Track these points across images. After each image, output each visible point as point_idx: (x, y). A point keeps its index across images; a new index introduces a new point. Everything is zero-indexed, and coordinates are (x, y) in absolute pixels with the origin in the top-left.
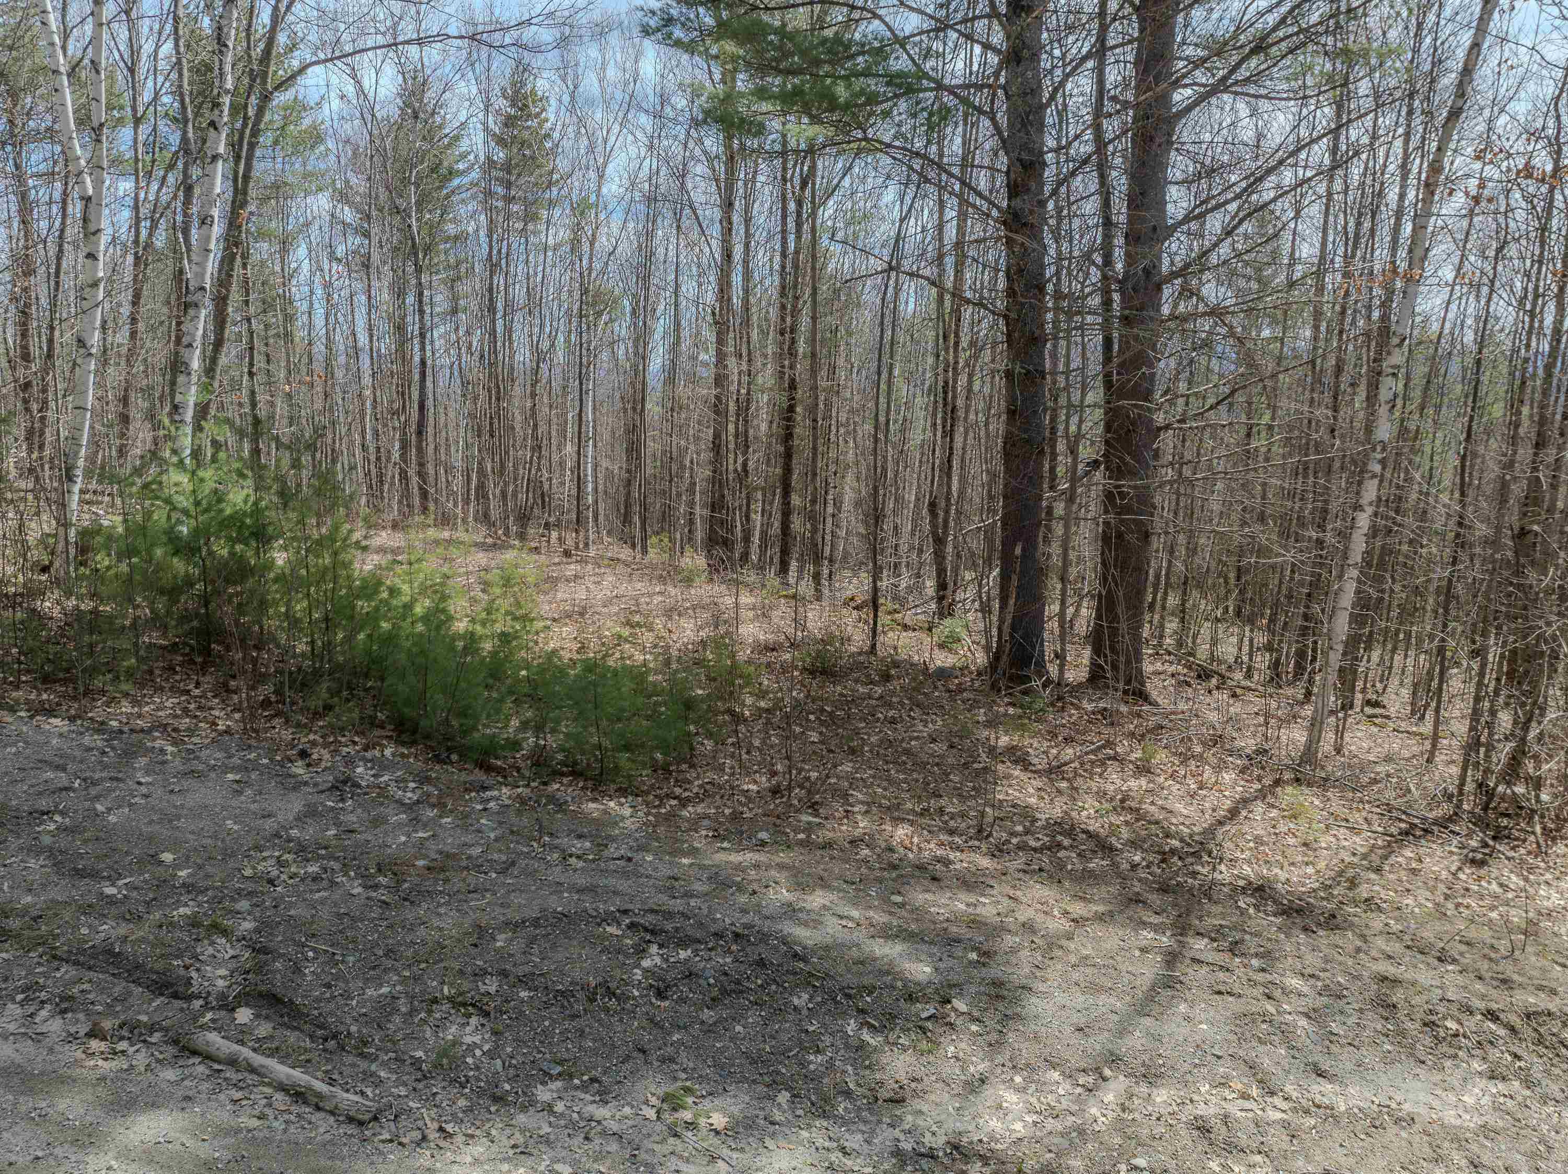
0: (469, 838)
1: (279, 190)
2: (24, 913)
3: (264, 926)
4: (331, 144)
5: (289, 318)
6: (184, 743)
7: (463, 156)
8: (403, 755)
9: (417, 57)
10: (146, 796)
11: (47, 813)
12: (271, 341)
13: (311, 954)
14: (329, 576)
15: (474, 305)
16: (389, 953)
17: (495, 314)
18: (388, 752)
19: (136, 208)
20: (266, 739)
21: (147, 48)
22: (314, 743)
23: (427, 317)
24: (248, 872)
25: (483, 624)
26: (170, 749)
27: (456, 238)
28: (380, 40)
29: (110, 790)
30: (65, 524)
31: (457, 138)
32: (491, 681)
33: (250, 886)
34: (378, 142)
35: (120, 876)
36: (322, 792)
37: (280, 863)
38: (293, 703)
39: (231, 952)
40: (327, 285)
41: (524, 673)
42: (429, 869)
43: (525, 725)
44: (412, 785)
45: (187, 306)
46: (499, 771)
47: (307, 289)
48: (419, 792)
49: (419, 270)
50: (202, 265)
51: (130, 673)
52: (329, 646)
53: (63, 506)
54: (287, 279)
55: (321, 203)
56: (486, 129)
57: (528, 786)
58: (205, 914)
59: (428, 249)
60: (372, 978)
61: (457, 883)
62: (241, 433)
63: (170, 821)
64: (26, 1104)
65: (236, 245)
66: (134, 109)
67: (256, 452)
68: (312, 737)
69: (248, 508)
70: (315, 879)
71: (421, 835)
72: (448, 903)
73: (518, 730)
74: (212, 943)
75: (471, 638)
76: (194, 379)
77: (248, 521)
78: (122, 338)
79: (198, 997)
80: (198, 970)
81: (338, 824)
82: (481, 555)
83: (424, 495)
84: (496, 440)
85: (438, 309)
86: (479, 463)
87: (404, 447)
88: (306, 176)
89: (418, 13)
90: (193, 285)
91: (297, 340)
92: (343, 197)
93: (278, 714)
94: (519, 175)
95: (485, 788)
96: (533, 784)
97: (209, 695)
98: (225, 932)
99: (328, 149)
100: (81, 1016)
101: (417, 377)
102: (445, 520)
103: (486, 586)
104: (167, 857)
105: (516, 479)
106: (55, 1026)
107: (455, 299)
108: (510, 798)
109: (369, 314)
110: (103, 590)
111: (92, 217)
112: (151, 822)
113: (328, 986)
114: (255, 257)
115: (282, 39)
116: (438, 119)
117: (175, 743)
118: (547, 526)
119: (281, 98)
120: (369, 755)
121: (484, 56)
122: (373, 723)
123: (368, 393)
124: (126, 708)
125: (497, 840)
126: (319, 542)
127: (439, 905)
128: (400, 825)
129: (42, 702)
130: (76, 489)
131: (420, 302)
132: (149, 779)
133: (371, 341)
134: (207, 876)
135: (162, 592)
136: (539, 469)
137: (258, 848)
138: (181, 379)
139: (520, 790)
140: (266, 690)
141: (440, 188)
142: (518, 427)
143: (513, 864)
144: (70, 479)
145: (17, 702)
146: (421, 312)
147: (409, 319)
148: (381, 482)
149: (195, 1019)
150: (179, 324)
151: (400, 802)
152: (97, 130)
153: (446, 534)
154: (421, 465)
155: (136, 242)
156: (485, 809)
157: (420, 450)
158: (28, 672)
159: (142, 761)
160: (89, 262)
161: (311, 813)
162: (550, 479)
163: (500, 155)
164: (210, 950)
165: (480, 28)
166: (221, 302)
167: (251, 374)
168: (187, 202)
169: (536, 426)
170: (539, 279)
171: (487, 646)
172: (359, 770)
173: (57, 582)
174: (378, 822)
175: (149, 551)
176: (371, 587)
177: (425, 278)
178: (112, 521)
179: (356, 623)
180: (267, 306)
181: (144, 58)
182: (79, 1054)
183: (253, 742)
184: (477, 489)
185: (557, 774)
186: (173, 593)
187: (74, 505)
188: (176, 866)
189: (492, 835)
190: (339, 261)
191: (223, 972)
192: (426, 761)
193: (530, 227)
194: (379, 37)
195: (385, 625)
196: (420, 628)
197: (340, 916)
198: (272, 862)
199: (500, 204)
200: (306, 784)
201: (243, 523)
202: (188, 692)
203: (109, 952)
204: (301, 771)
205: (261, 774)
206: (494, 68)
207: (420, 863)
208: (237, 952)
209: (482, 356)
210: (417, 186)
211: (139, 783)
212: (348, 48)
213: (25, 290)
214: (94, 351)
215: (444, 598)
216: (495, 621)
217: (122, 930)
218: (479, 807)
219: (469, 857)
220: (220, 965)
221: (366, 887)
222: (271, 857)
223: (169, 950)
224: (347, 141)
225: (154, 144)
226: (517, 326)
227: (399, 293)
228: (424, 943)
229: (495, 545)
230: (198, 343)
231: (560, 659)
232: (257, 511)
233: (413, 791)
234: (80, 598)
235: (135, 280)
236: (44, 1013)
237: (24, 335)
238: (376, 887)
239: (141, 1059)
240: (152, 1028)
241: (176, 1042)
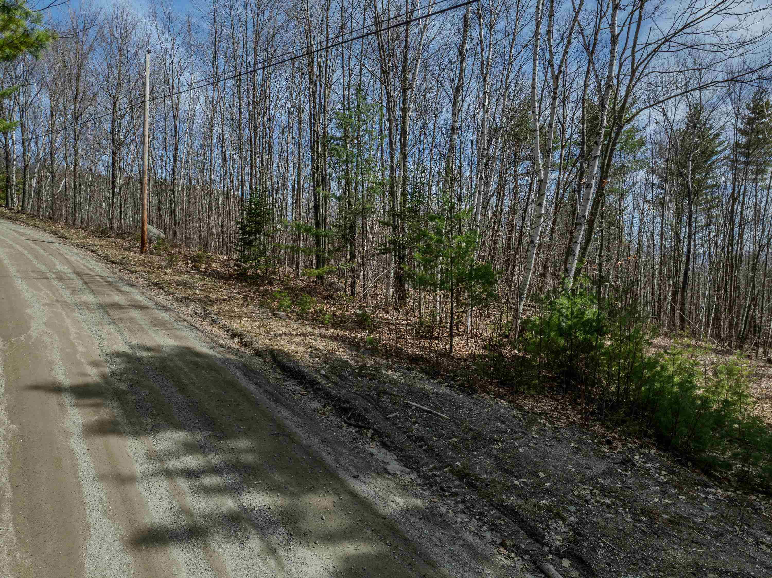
0: (695, 511)
1: (622, 170)
2: (483, 482)
3: (580, 522)
4: (649, 146)
5: (621, 230)
6: (554, 423)
7: (721, 143)
8: (660, 455)
9: (698, 96)
10: (534, 444)
11: (496, 441)
12: (611, 241)
13: (602, 544)
14: (631, 355)
15: (721, 221)
16: (643, 559)
17: (733, 225)
18: (652, 452)
19: (558, 184)
20: (591, 430)
21: (570, 115)
22: (614, 438)
23: (693, 228)
24: (576, 493)
25: (713, 393)
26: (548, 425)
27: (713, 186)
28: (678, 91)
29: (521, 437)
30: (516, 317)
31: (718, 135)
32: (715, 426)
33: (577, 500)
34: (673, 142)
35: (521, 477)
36: (616, 464)
37: (592, 493)
38: (606, 416)
39: (564, 530)
40: (642, 213)
41: (736, 426)
42: (670, 521)
43: (735, 456)
44: (664, 473)
45: (577, 224)
46: (716, 478)
47: (630, 216)
48: (668, 477)
49: (690, 204)
50: (585, 206)
51: (535, 387)
52: (626, 391)
53: (517, 310)
54: (622, 211)
55: (641, 175)
56: (736, 127)
57: (734, 492)
58: (555, 507)
59: (696, 193)
60: (633, 570)
61: (685, 534)
62: (594, 283)
63: (544, 458)
64: (474, 564)
65: (601, 196)
66: (562, 141)
67: (599, 292)
68: (613, 434)
69: (595, 318)
70: (608, 507)
71: (666, 501)
72: (679, 544)
73: (730, 458)
74: (556, 522)
75: (705, 401)
76: (576, 257)
77: (594, 324)
78: (546, 239)
79: (547, 545)
80: (548, 533)
81: (623, 483)
82: (713, 355)
83: (683, 320)
84: (728, 293)
85: (699, 224)
86: (717, 305)
87: (674, 294)
88: (636, 162)
89: (700, 74)
90: (580, 215)
91: (623, 240)
92: (652, 171)
93: (598, 419)
94: (754, 150)
95: (707, 486)
96: (738, 492)
97: (567, 403)
98: (563, 519)
99: (647, 149)
100: (499, 534)
101: (684, 259)
102: (693, 335)
103: (716, 374)
104: (542, 475)
105: (738, 316)
106: (488, 535)
107: (709, 218)
108: (722, 495)
109: (662, 227)
110: (529, 348)
111: (542, 188)
112: (536, 456)
113: (609, 565)
114: (607, 203)
115: (630, 100)
116: (708, 126)
117: (550, 423)
118: (757, 344)
119: (627, 128)
120: (642, 450)
121: (737, 89)
122: (646, 435)
123: (657, 266)
124: (531, 402)
125: (712, 517)
126: (628, 338)
127: (674, 543)
128: (655, 492)
129: (499, 392)
130: (523, 303)
131: (690, 220)
132: (537, 437)
133: (662, 240)
134: (558, 489)
135: (552, 352)
136: (754, 311)
137: (582, 483)
138: (570, 257)
139: (729, 493)
140: (594, 407)
141: (706, 161)
142: (742, 287)
143: (722, 535)
144: (521, 299)
145: (490, 390)
146: (690, 225)
147: (683, 229)
148: (660, 311)
149: (544, 555)
150: (572, 233)
151: (656, 480)
152: (548, 152)
153: (694, 342)
154: (683, 304)
155: (557, 199)
156: (706, 498)
157: (683, 296)
158: (496, 378)
159: (535, 428)
160: (538, 208)
161: (608, 473)
162: (761, 317)
163: (743, 140)
164: (555, 525)
165: (736, 75)
166: (591, 222)
167: (600, 256)
168: (581, 179)
169: (754, 286)
170: (763, 205)
171: (715, 406)
172: (636, 457)
173: (511, 343)
174: (643, 487)
175: (549, 334)
176: (652, 364)
177: (693, 208)
178: (535, 318)
179: (643, 381)
180: (611, 224)
181: (568, 119)
182: (495, 551)
183: (585, 430)
184: (714, 320)
185: (754, 491)
186: (557, 353)
187: (521, 310)
188: (544, 480)
189: (710, 514)
190: (648, 202)
191: (559, 537)
192: (673, 462)
193: (759, 177)
194: (678, 90)
195: (658, 385)
196: (676, 389)
197: (620, 530)
198: (588, 492)
199: (742, 166)
200: (609, 457)
201: (592, 325)
202: (557, 400)
203: (513, 510)
204: (607, 451)
205: (588, 447)
206: (743, 94)
207: (666, 516)
208: (567, 530)
209: (723, 248)
210: (693, 161)
211: (533, 437)
212: (661, 99)
213: (512, 221)
214: (536, 245)
215: (691, 375)
216: (720, 393)
217: (519, 502)
218: (703, 496)
219: (694, 522)
220: (558, 534)
221: (634, 519)
222: (588, 489)
223: (537, 518)
224: (658, 143)
225: (569, 156)
226: (746, 231)
227: (678, 216)
228: (663, 561)
229: (723, 351)
230: (579, 241)
231: (762, 422)
232: (598, 320)
233: (664, 476)
234: (519, 350)
235: (555, 215)
236: (485, 527)
237: (509, 239)
238: (640, 521)
239: (519, 565)
240: (526, 552)
241: (535, 563)
